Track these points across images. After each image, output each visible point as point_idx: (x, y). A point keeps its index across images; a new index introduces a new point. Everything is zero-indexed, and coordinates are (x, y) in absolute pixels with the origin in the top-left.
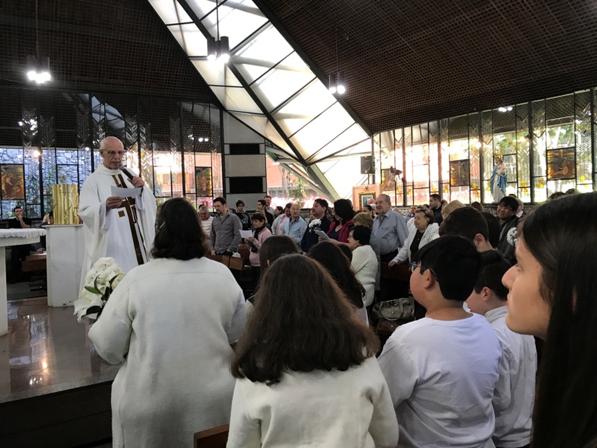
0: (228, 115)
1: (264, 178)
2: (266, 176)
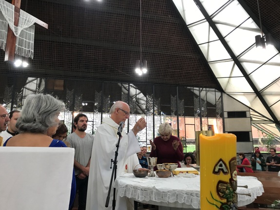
0: (226, 95)
1: (250, 133)
2: (251, 131)
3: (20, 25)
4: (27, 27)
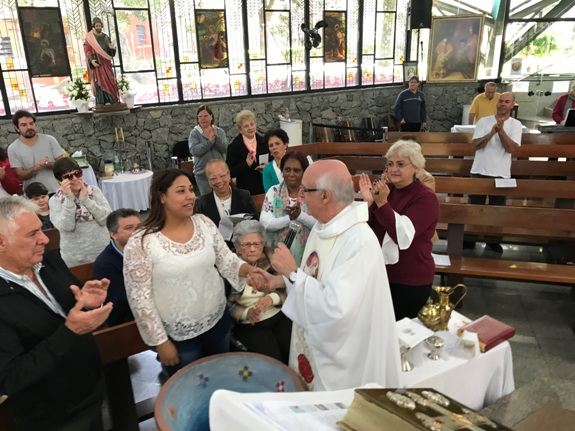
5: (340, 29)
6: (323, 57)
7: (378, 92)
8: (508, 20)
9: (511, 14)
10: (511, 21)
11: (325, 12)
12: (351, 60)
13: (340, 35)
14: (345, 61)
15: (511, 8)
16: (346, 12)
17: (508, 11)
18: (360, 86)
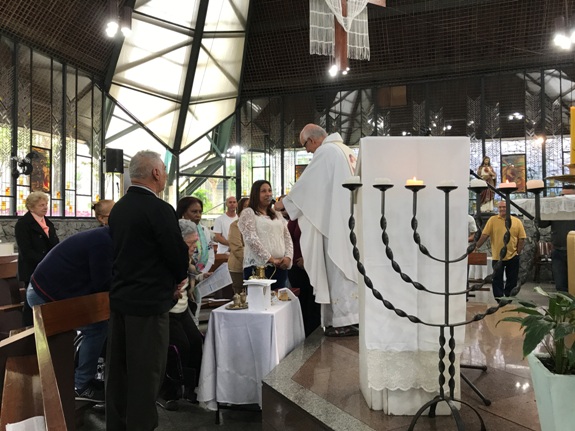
3: (349, 13)
4: (358, 13)
5: (45, 165)
6: (30, 186)
7: (80, 224)
8: (180, 175)
9: (180, 170)
10: (182, 175)
11: (31, 146)
12: (56, 192)
13: (46, 169)
14: (50, 192)
15: (180, 165)
16: (51, 151)
17: (178, 168)
18: (63, 217)
